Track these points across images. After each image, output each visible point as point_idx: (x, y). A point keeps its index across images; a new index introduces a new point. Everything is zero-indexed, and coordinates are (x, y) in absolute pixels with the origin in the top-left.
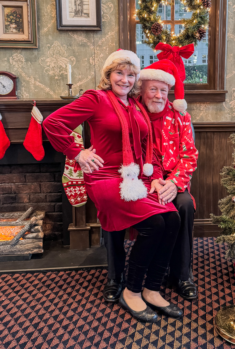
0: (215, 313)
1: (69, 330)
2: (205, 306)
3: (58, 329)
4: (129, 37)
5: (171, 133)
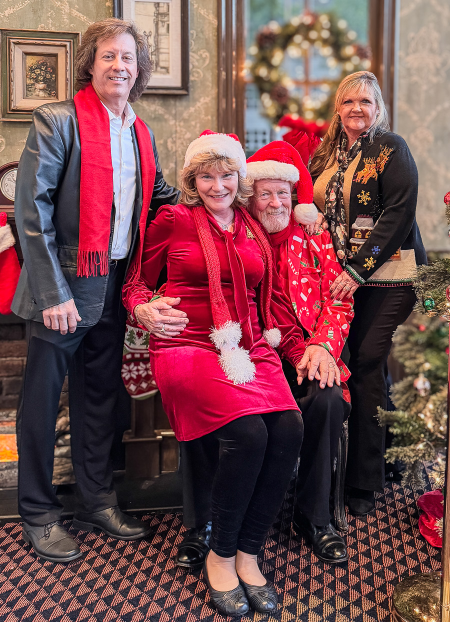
0: (390, 589)
2: (372, 577)
4: (234, 105)
5: (304, 264)
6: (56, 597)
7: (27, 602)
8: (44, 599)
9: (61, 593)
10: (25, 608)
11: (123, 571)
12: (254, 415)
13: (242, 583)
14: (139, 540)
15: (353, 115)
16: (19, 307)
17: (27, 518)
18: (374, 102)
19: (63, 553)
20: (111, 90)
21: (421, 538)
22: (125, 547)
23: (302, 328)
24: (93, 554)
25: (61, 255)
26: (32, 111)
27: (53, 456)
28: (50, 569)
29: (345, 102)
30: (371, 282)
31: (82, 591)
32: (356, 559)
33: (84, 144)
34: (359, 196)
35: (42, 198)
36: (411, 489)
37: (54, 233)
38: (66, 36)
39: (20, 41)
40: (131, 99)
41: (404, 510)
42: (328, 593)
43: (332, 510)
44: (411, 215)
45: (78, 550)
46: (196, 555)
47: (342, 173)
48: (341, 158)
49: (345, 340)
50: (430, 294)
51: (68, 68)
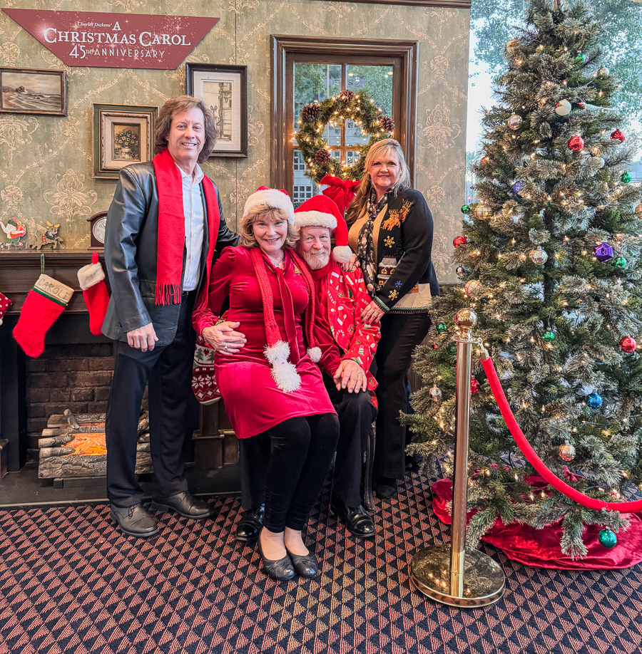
0: (409, 558)
1: (200, 585)
2: (395, 548)
3: (185, 584)
4: (284, 167)
5: (340, 295)
6: (137, 566)
7: (114, 569)
8: (128, 567)
9: (142, 562)
10: (112, 574)
11: (192, 544)
12: (300, 417)
13: (289, 553)
14: (206, 519)
15: (380, 174)
16: (108, 329)
17: (114, 501)
18: (398, 164)
19: (143, 530)
20: (183, 153)
21: (435, 517)
22: (194, 524)
23: (338, 346)
24: (167, 531)
25: (142, 287)
26: (119, 170)
27: (135, 451)
28: (133, 542)
29: (375, 164)
30: (394, 310)
31: (159, 560)
32: (381, 534)
33: (161, 197)
34: (385, 240)
35: (126, 241)
36: (426, 477)
37: (137, 269)
38: (146, 110)
39: (110, 113)
40: (200, 161)
41: (421, 494)
42: (359, 562)
43: (362, 495)
44: (427, 256)
45: (156, 527)
46: (252, 530)
47: (372, 222)
48: (371, 209)
49: (373, 356)
50: (442, 319)
51: (149, 136)
